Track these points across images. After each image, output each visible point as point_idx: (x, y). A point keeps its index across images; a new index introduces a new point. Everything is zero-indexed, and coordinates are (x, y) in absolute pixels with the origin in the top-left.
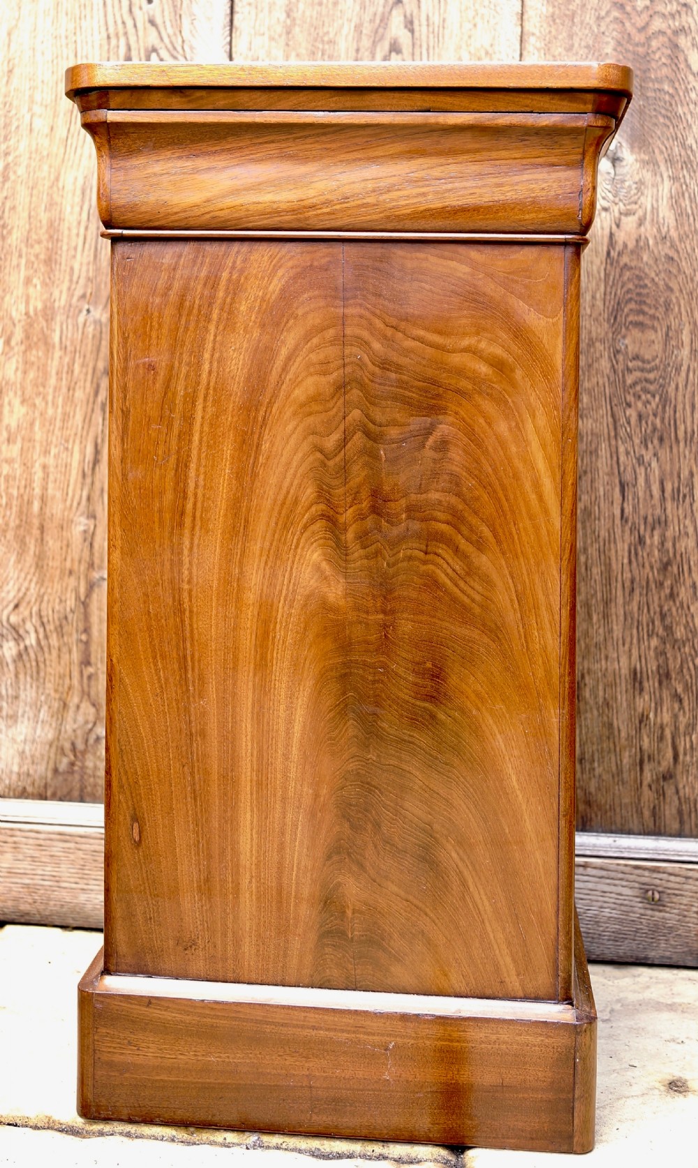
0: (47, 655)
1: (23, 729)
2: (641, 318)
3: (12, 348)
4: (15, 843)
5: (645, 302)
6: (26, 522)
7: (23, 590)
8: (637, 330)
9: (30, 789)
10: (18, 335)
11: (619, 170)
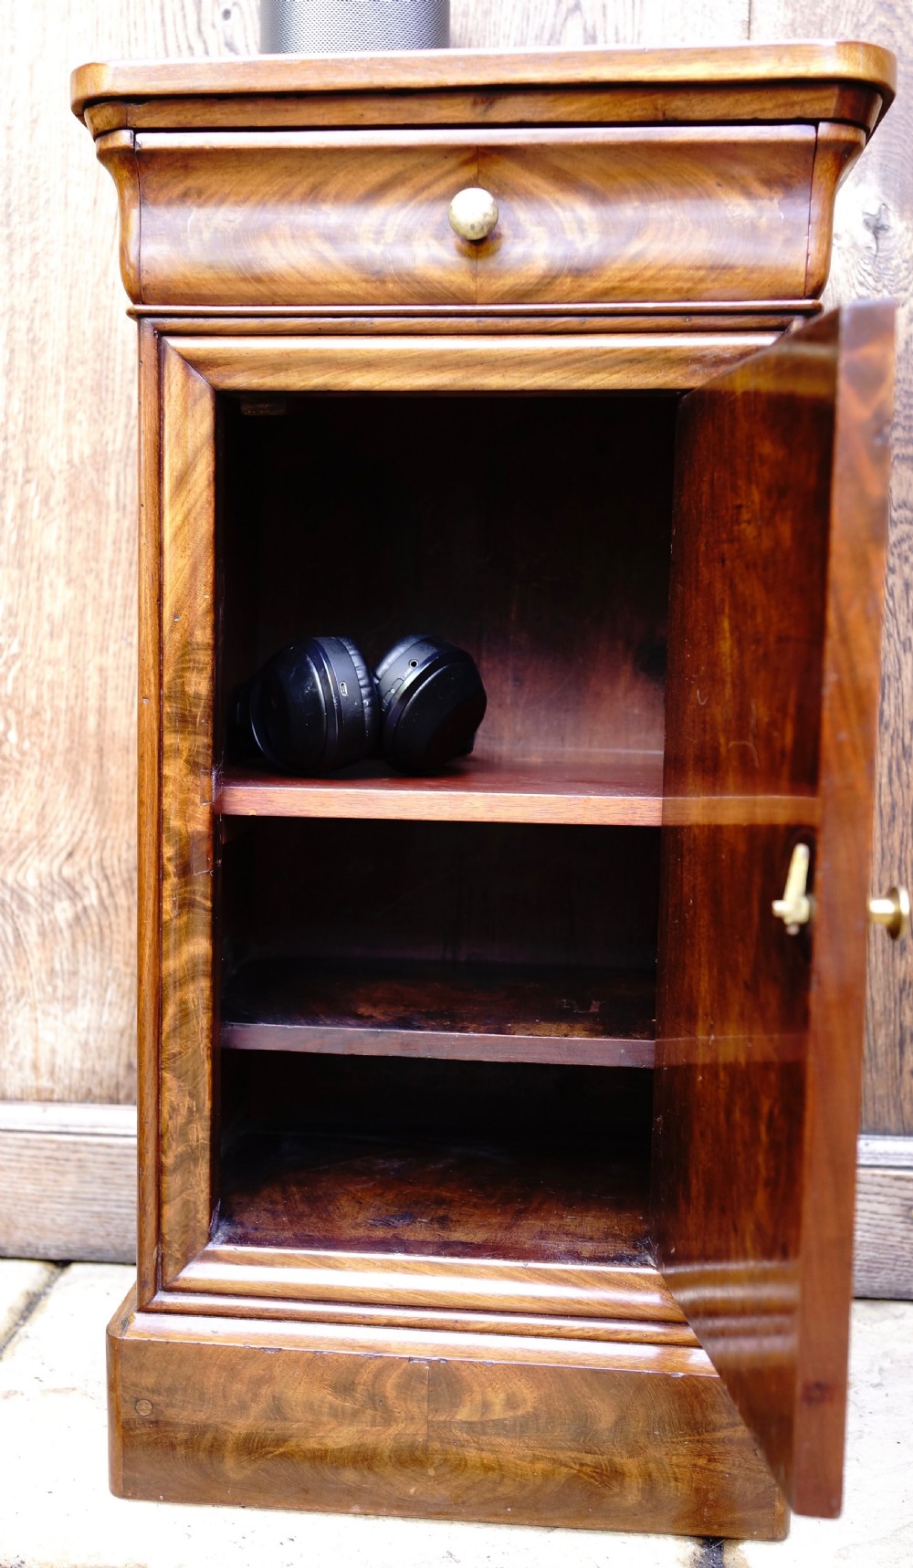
0: (113, 918)
1: (84, 1014)
3: (51, 510)
6: (79, 743)
7: (78, 833)
8: (904, 467)
9: (96, 1091)
10: (60, 491)
11: (884, 244)
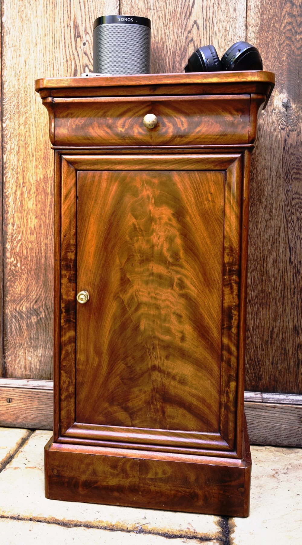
0: (49, 321)
1: (40, 352)
2: (298, 176)
3: (31, 195)
4: (39, 397)
5: (300, 169)
6: (39, 267)
7: (39, 295)
8: (296, 181)
9: (44, 376)
10: (33, 189)
11: (289, 112)
